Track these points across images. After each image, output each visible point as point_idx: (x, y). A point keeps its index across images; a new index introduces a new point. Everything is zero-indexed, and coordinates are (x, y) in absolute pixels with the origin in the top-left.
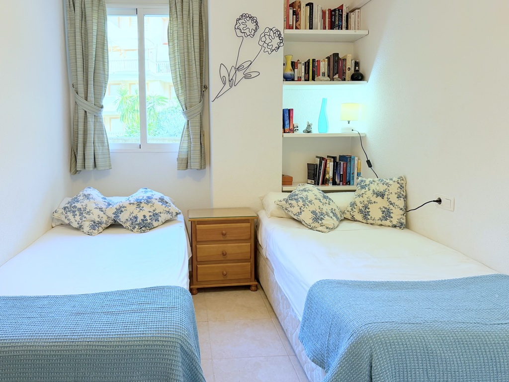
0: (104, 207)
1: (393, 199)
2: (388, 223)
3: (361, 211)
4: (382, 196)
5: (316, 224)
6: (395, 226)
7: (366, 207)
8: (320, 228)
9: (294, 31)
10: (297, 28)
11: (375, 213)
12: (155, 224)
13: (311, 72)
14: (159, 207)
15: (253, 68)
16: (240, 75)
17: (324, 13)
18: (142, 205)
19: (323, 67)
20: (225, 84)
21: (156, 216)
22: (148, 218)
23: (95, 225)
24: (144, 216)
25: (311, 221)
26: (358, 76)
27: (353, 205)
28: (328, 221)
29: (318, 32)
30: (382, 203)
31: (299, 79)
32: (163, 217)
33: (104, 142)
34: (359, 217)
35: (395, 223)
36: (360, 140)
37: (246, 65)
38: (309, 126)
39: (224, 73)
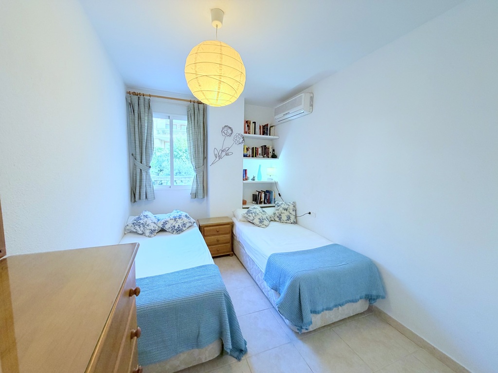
0: (156, 222)
1: (291, 211)
2: (289, 222)
3: (278, 217)
4: (287, 210)
5: (261, 224)
6: (292, 223)
7: (280, 215)
8: (263, 226)
9: (247, 135)
10: (249, 133)
11: (284, 218)
12: (184, 229)
13: (254, 153)
14: (186, 220)
15: (229, 151)
16: (224, 153)
17: (260, 127)
18: (177, 220)
19: (260, 151)
20: (216, 158)
21: (184, 225)
22: (180, 226)
23: (152, 232)
24: (179, 225)
25: (259, 223)
26: (274, 156)
27: (275, 214)
28: (266, 222)
29: (258, 136)
30: (286, 213)
31: (249, 156)
32: (188, 225)
33: (151, 185)
34: (277, 219)
35: (292, 222)
36: (276, 183)
37: (227, 149)
38: (254, 177)
39: (216, 152)
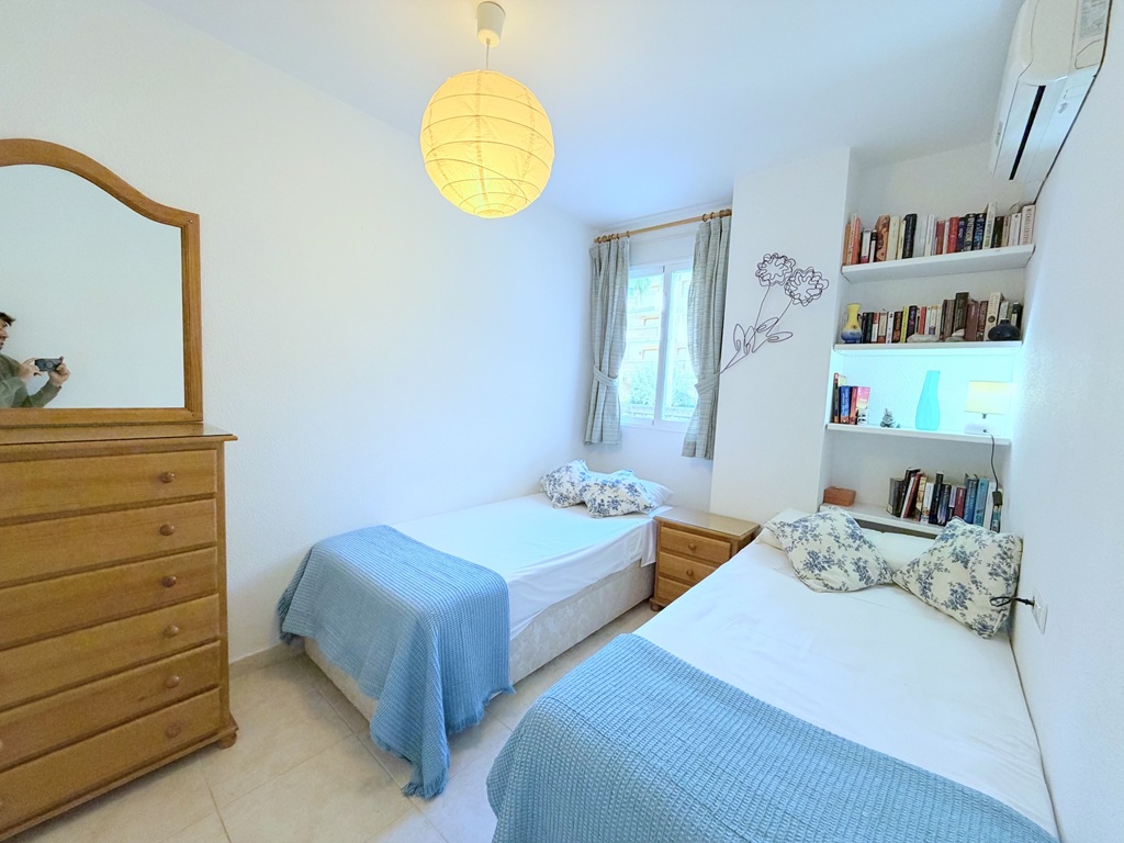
0: (576, 482)
1: (982, 573)
2: (956, 614)
3: (919, 579)
4: (966, 563)
6: (970, 627)
7: (929, 574)
9: (872, 266)
10: (875, 260)
11: (941, 590)
13: (908, 326)
14: (623, 493)
15: (782, 327)
16: (761, 337)
17: (939, 227)
18: (605, 488)
19: (933, 319)
20: (738, 350)
21: (615, 503)
23: (563, 498)
24: (602, 501)
27: (915, 563)
29: (925, 259)
30: (958, 574)
31: (882, 340)
32: (625, 507)
34: (915, 587)
35: (970, 621)
37: (769, 324)
38: (888, 416)
